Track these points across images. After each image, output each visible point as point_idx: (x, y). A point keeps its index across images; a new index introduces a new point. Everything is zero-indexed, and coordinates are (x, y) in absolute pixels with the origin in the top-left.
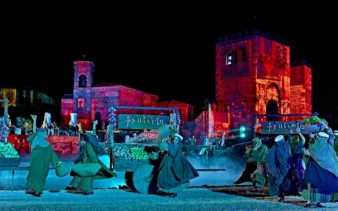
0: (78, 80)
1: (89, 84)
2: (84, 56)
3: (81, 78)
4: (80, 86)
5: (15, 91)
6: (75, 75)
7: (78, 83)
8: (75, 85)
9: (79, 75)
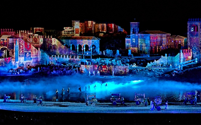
0: (132, 30)
1: (137, 32)
2: (135, 19)
3: (133, 29)
4: (133, 33)
5: (105, 25)
6: (131, 28)
7: (132, 32)
8: (131, 33)
9: (133, 28)
